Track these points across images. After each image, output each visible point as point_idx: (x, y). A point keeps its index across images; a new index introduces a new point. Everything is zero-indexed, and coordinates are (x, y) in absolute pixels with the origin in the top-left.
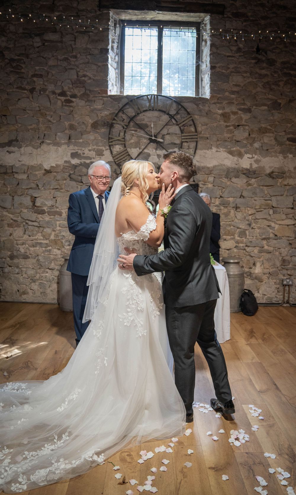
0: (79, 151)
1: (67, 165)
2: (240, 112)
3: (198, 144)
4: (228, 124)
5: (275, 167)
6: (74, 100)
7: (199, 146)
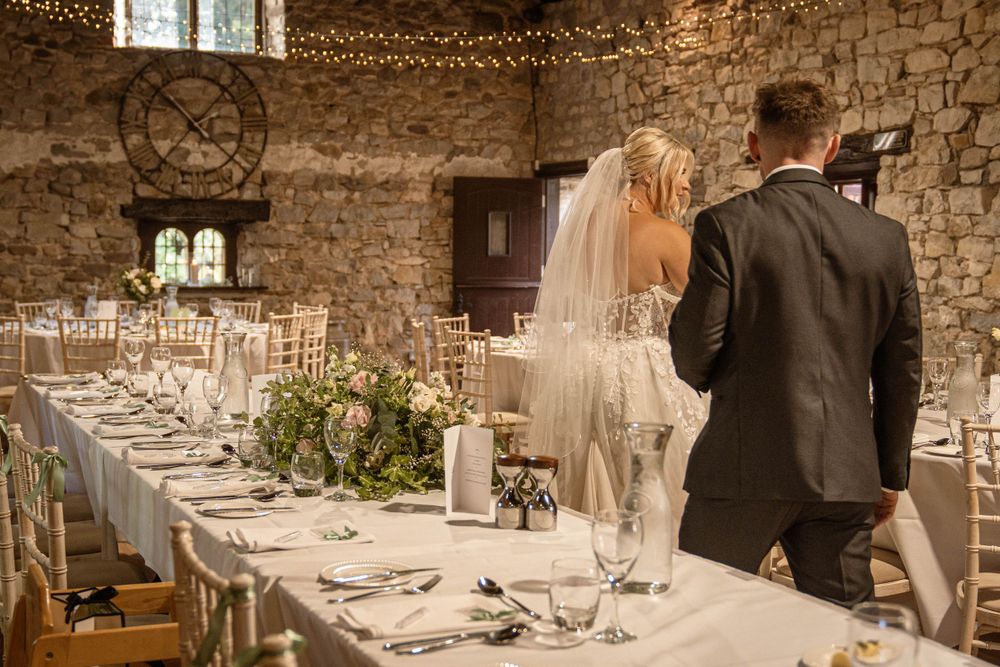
0: (67, 143)
1: (45, 165)
2: (332, 83)
3: (269, 135)
4: (316, 103)
5: (390, 174)
6: (53, 51)
7: (269, 139)
